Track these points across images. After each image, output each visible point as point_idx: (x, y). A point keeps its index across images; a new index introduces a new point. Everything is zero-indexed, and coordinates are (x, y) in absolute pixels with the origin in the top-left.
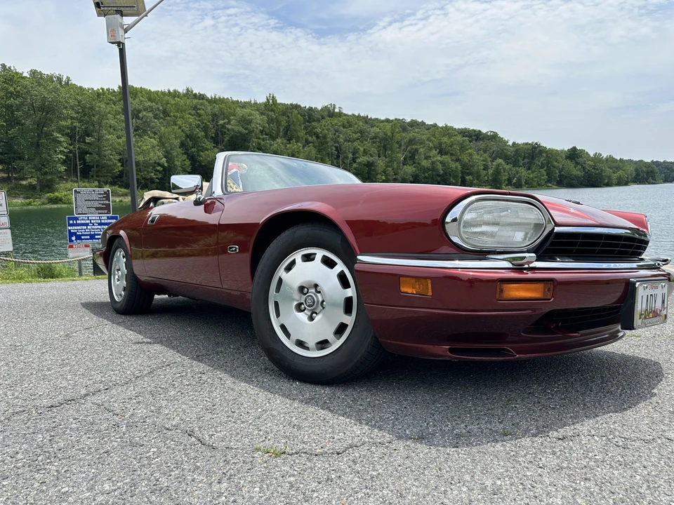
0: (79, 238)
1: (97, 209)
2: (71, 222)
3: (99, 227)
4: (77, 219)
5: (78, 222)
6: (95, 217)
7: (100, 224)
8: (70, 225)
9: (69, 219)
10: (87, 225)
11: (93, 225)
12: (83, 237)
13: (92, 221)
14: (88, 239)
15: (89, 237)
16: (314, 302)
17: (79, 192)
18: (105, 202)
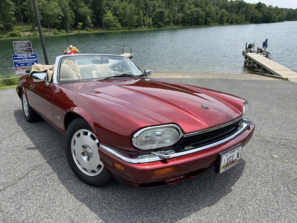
0: (19, 65)
1: (26, 51)
2: (14, 58)
3: (28, 60)
4: (17, 56)
5: (18, 58)
6: (25, 55)
7: (28, 58)
8: (14, 59)
9: (14, 56)
10: (22, 59)
11: (25, 59)
12: (21, 65)
13: (24, 57)
14: (24, 66)
15: (24, 65)
16: (88, 154)
17: (16, 43)
18: (29, 47)
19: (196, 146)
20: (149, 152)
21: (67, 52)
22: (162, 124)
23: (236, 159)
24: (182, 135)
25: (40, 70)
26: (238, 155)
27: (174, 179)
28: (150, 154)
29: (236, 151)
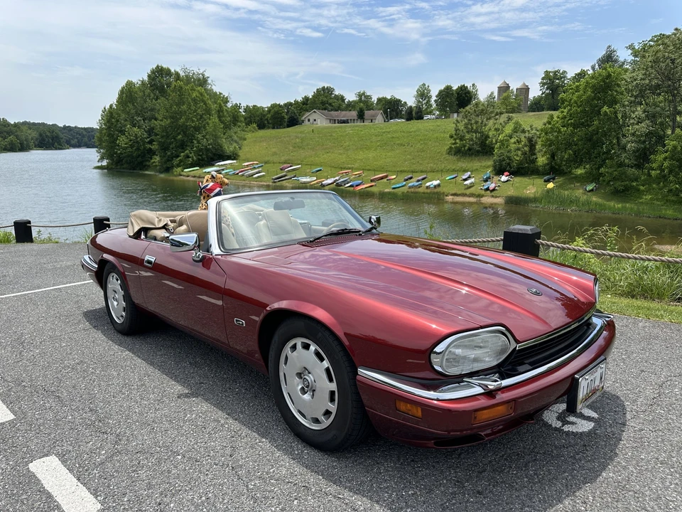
19: (535, 365)
20: (458, 379)
21: (207, 186)
22: (482, 327)
23: (598, 386)
24: (513, 345)
25: (154, 225)
26: (601, 378)
27: (489, 431)
28: (463, 382)
29: (599, 371)
